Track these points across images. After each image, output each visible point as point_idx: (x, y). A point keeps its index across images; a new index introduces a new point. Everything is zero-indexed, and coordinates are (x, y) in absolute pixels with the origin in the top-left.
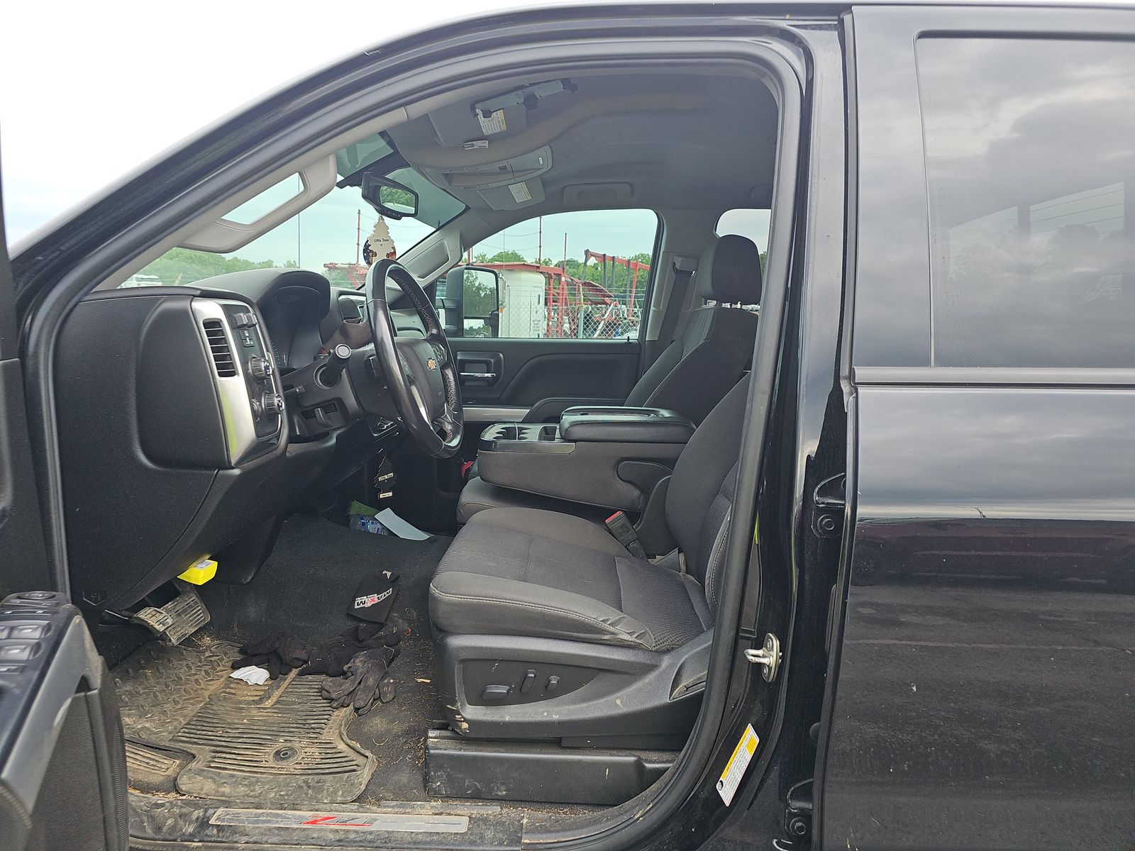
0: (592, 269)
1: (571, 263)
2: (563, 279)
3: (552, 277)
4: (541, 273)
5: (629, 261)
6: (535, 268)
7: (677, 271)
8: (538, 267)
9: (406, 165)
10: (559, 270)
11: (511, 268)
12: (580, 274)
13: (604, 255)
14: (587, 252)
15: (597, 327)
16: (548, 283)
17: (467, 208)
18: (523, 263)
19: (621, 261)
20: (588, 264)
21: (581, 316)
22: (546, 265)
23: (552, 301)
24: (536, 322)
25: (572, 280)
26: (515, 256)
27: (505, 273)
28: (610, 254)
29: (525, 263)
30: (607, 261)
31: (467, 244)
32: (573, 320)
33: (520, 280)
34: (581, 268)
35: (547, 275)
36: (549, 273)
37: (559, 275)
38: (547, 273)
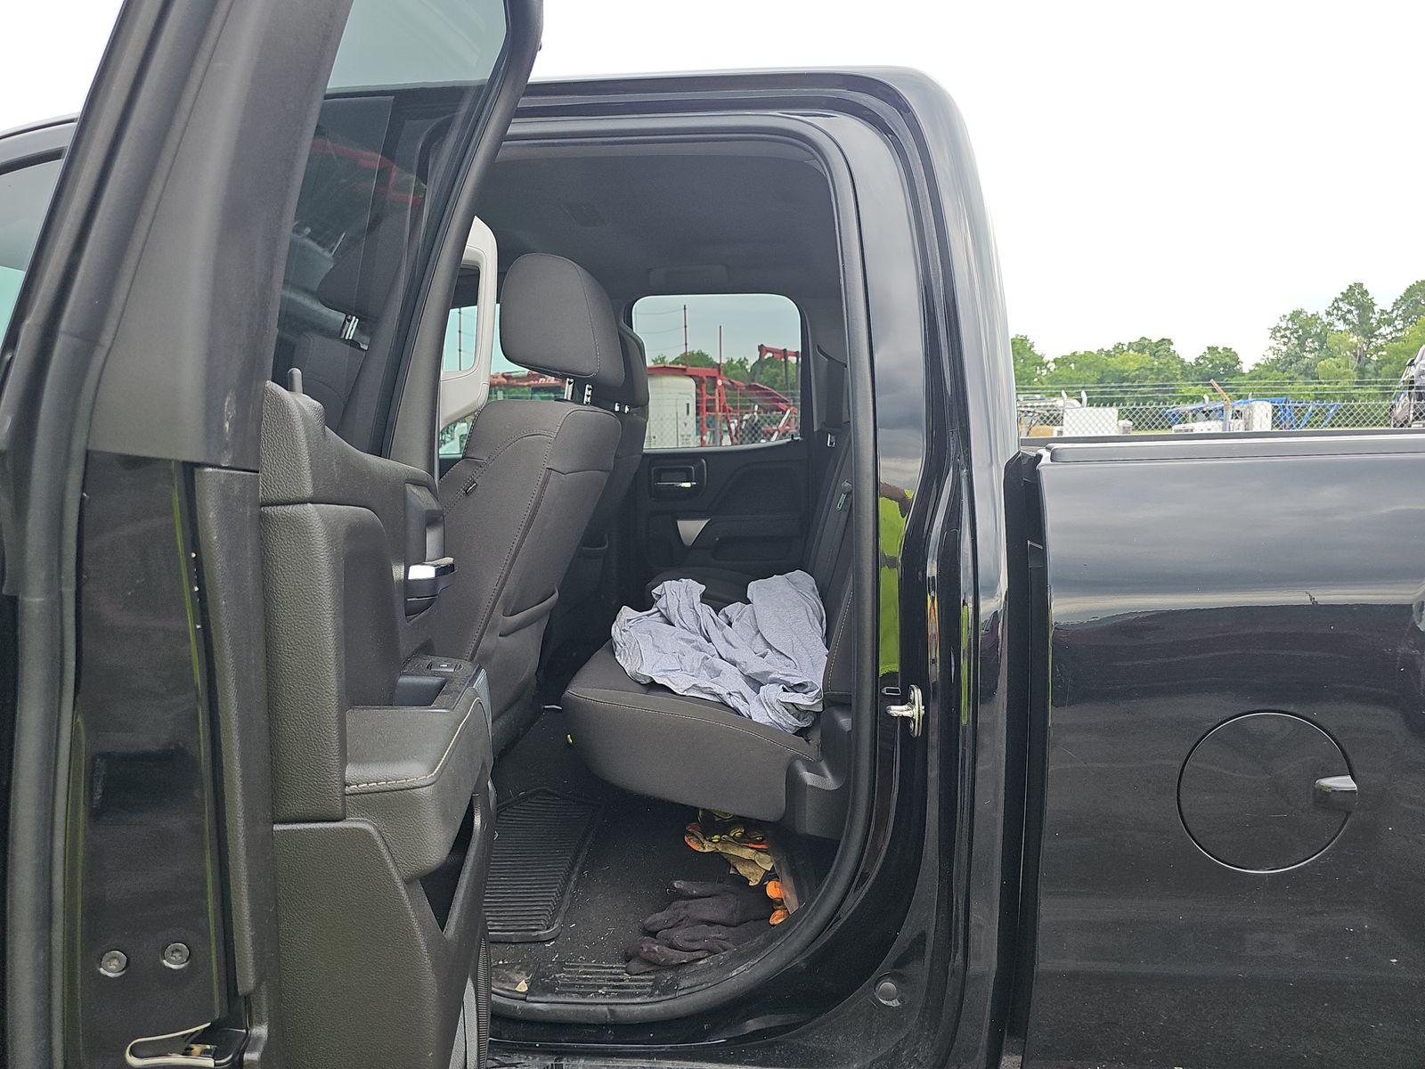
2: (720, 382)
3: (704, 381)
4: (691, 376)
6: (682, 371)
8: (684, 370)
10: (717, 372)
13: (785, 350)
14: (761, 348)
16: (699, 388)
18: (662, 365)
23: (705, 409)
24: (686, 437)
25: (732, 383)
28: (792, 349)
30: (787, 358)
33: (662, 387)
35: (697, 379)
36: (701, 375)
37: (714, 379)
38: (698, 376)
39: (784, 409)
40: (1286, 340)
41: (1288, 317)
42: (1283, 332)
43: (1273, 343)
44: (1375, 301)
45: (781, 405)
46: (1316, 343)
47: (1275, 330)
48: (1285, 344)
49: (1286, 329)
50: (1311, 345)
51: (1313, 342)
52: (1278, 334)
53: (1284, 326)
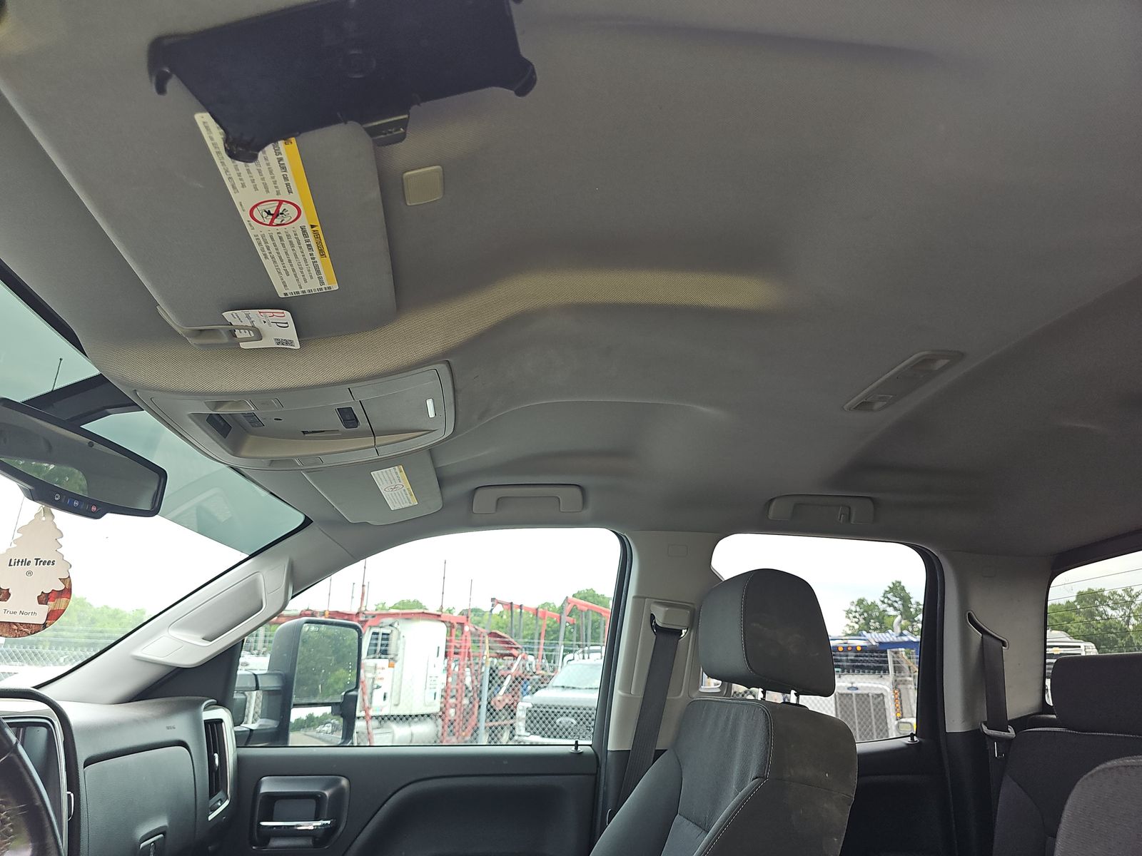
0: (498, 617)
1: (476, 611)
2: (467, 628)
3: (454, 627)
4: (443, 621)
5: (537, 609)
6: (437, 617)
7: (659, 630)
8: (439, 616)
9: (128, 405)
10: (463, 619)
11: (408, 617)
12: (486, 622)
13: (511, 603)
14: (493, 600)
15: (502, 682)
16: (450, 633)
17: (307, 522)
18: (421, 611)
19: (528, 609)
20: (493, 612)
21: (486, 671)
22: (450, 613)
23: (453, 653)
24: (433, 679)
25: (476, 629)
26: (417, 604)
27: (401, 621)
28: (517, 602)
29: (426, 611)
30: (514, 609)
31: (299, 582)
32: (476, 674)
34: (487, 617)
35: (449, 625)
36: (452, 622)
37: (462, 625)
38: (450, 622)
39: (516, 655)
40: (857, 620)
41: (856, 603)
42: (854, 614)
43: (848, 622)
44: (911, 596)
45: (514, 652)
46: (877, 624)
47: (849, 612)
48: (857, 623)
49: (856, 612)
50: (873, 625)
51: (875, 623)
52: (850, 615)
53: (854, 610)
